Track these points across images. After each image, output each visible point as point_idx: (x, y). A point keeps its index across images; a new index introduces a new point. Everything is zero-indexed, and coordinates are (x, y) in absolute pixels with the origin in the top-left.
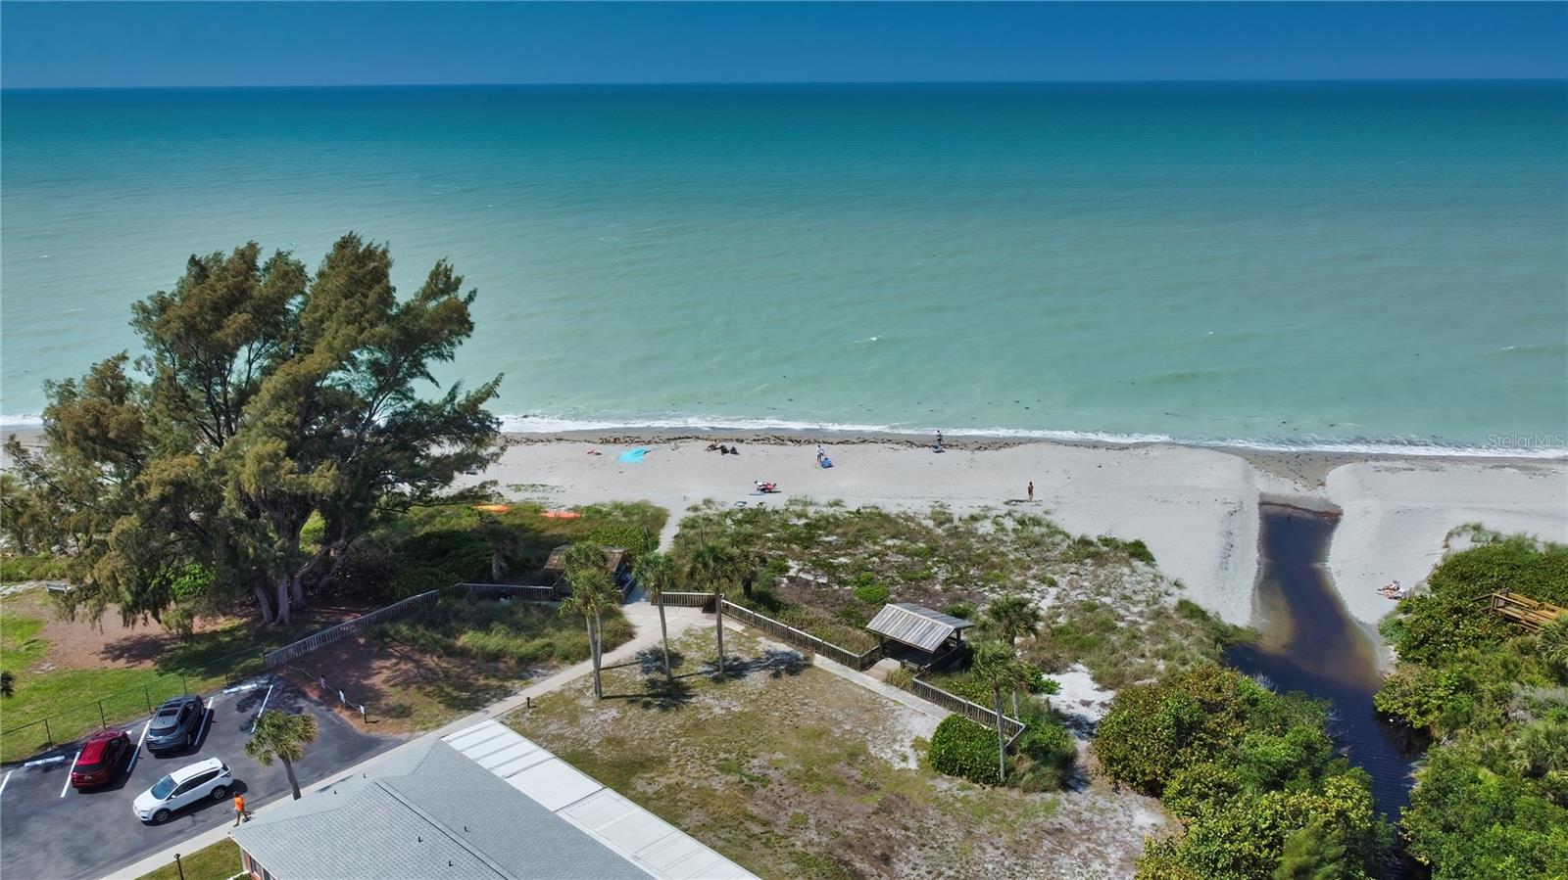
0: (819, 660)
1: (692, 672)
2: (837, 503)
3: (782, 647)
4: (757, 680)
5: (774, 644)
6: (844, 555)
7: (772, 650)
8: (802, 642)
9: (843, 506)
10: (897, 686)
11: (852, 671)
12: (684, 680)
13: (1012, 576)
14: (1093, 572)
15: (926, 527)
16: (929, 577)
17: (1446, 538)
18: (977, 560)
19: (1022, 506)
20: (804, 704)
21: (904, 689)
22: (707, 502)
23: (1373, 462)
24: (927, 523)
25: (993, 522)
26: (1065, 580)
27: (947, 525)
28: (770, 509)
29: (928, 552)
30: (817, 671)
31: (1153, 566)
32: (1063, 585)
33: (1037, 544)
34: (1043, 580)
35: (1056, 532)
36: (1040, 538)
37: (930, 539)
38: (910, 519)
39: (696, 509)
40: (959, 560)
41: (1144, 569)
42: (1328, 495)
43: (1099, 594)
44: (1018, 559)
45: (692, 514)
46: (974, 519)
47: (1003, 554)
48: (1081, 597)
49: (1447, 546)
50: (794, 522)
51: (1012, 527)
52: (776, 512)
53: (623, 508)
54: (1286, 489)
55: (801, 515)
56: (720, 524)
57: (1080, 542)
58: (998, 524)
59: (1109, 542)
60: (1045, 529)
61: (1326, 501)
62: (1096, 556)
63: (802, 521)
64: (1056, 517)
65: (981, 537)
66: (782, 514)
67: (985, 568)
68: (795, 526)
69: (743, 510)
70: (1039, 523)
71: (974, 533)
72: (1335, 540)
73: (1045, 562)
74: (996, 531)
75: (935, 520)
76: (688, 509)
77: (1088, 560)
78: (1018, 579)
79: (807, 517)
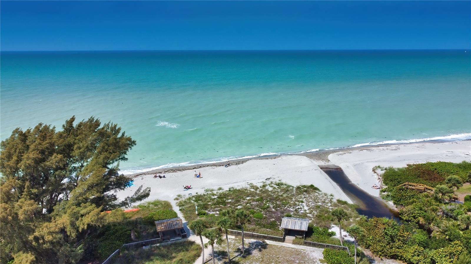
0: (268, 242)
1: (234, 256)
2: (220, 189)
3: (253, 240)
4: (255, 253)
5: (249, 240)
6: (239, 205)
7: (251, 242)
8: (258, 237)
9: (223, 189)
10: (298, 244)
11: (281, 243)
12: (234, 260)
13: (290, 202)
14: (309, 196)
15: (254, 192)
16: (268, 207)
17: (373, 171)
18: (277, 199)
19: (271, 180)
20: (278, 258)
21: (301, 245)
22: (179, 196)
23: (335, 153)
24: (252, 190)
25: (270, 186)
26: (304, 200)
27: (258, 190)
28: (202, 194)
29: (261, 199)
30: (271, 246)
31: (321, 191)
32: (305, 202)
33: (288, 191)
34: (299, 201)
35: (289, 186)
36: (287, 189)
37: (258, 195)
38: (246, 190)
39: (177, 199)
40: (272, 200)
41: (320, 193)
42: (333, 163)
43: (317, 202)
44: (287, 197)
45: (178, 201)
46: (264, 186)
47: (282, 196)
48: (313, 204)
49: (376, 173)
50: (213, 197)
51: (276, 187)
52: (205, 195)
53: (152, 204)
54: (323, 163)
55: (214, 195)
56: (190, 203)
57: (298, 188)
58: (272, 187)
59: (304, 186)
60: (285, 186)
61: (334, 165)
62: (306, 191)
63: (216, 197)
64: (284, 181)
65: (271, 191)
66: (207, 196)
67: (281, 201)
68: (215, 199)
69: (193, 197)
70: (282, 184)
71: (268, 191)
72: (347, 176)
73: (294, 195)
74: (273, 189)
75: (253, 188)
76: (175, 199)
77: (304, 193)
78: (292, 202)
79: (216, 195)
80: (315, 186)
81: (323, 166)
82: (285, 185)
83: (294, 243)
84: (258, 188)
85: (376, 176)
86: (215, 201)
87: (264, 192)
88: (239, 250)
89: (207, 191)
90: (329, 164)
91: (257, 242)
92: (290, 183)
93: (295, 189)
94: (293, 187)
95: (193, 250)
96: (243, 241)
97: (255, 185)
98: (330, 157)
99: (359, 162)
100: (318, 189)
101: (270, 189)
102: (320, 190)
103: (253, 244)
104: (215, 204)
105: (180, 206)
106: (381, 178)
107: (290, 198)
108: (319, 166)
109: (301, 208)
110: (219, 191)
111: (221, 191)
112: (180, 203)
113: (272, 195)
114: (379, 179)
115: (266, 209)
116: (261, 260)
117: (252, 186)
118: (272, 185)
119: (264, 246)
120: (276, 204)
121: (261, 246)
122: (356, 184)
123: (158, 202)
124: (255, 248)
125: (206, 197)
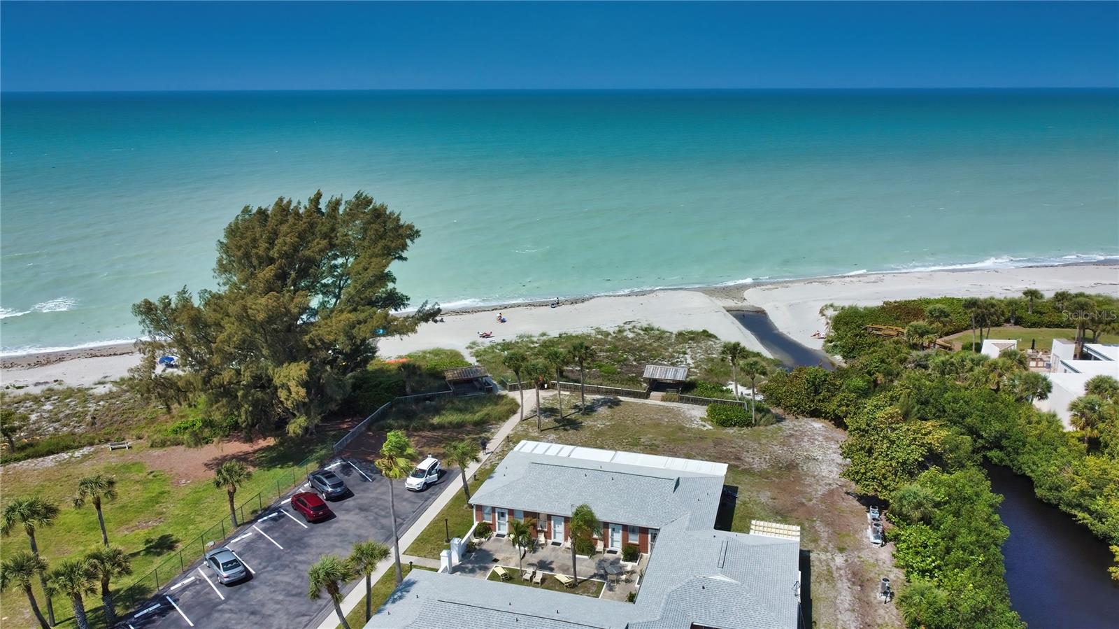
0: (621, 398)
1: (569, 413)
2: (544, 334)
3: (599, 396)
4: (602, 410)
5: (593, 396)
7: (595, 398)
8: (607, 392)
9: (548, 335)
10: (670, 401)
11: (642, 399)
12: (568, 417)
13: (663, 353)
14: (697, 346)
15: (602, 339)
16: (626, 359)
17: (820, 312)
18: (641, 349)
19: (633, 324)
20: (636, 416)
21: (673, 402)
22: (474, 343)
23: (758, 287)
24: (600, 336)
25: (631, 332)
26: (688, 351)
27: (610, 336)
28: (513, 341)
29: (615, 349)
30: (627, 403)
31: (719, 339)
32: (690, 353)
33: (662, 338)
34: (679, 352)
35: (664, 332)
36: (661, 335)
37: (610, 343)
38: (590, 336)
39: (472, 348)
40: (632, 350)
41: (717, 341)
42: (751, 304)
43: (709, 354)
44: (659, 346)
45: (473, 350)
46: (620, 331)
47: (650, 344)
48: (702, 357)
49: (824, 315)
50: (532, 346)
51: (642, 333)
52: (518, 343)
53: (429, 353)
54: (732, 303)
55: (533, 342)
56: (493, 352)
57: (680, 334)
58: (634, 332)
59: (692, 333)
60: (658, 332)
61: (753, 306)
62: (692, 339)
63: (536, 345)
64: (656, 326)
65: (632, 338)
66: (521, 343)
67: (648, 352)
68: (535, 347)
69: (498, 344)
70: (652, 329)
71: (626, 337)
72: (773, 321)
73: (671, 344)
74: (637, 335)
75: (602, 335)
76: (467, 348)
77: (690, 342)
78: (667, 354)
79: (537, 343)
80: (711, 331)
81: (731, 307)
82: (658, 330)
83: (664, 399)
84: (610, 334)
85: (823, 320)
86: (536, 350)
87: (619, 340)
88: (576, 407)
89: (521, 337)
90: (745, 304)
91: (605, 399)
92: (665, 327)
93: (674, 336)
94: (672, 333)
95: (506, 404)
96: (583, 397)
97: (605, 330)
98: (747, 294)
99: (797, 301)
100: (715, 337)
101: (631, 335)
102: (719, 337)
103: (598, 400)
104: (536, 355)
105: (477, 357)
106: (830, 322)
107: (664, 349)
108: (724, 307)
109: (681, 362)
110: (541, 338)
111: (545, 338)
112: (477, 351)
113: (634, 343)
114: (828, 323)
115: (621, 361)
116: (610, 418)
117: (599, 332)
118: (636, 330)
119: (617, 403)
120: (640, 356)
121: (611, 402)
122: (785, 333)
123: (439, 351)
124: (601, 405)
125: (520, 345)
